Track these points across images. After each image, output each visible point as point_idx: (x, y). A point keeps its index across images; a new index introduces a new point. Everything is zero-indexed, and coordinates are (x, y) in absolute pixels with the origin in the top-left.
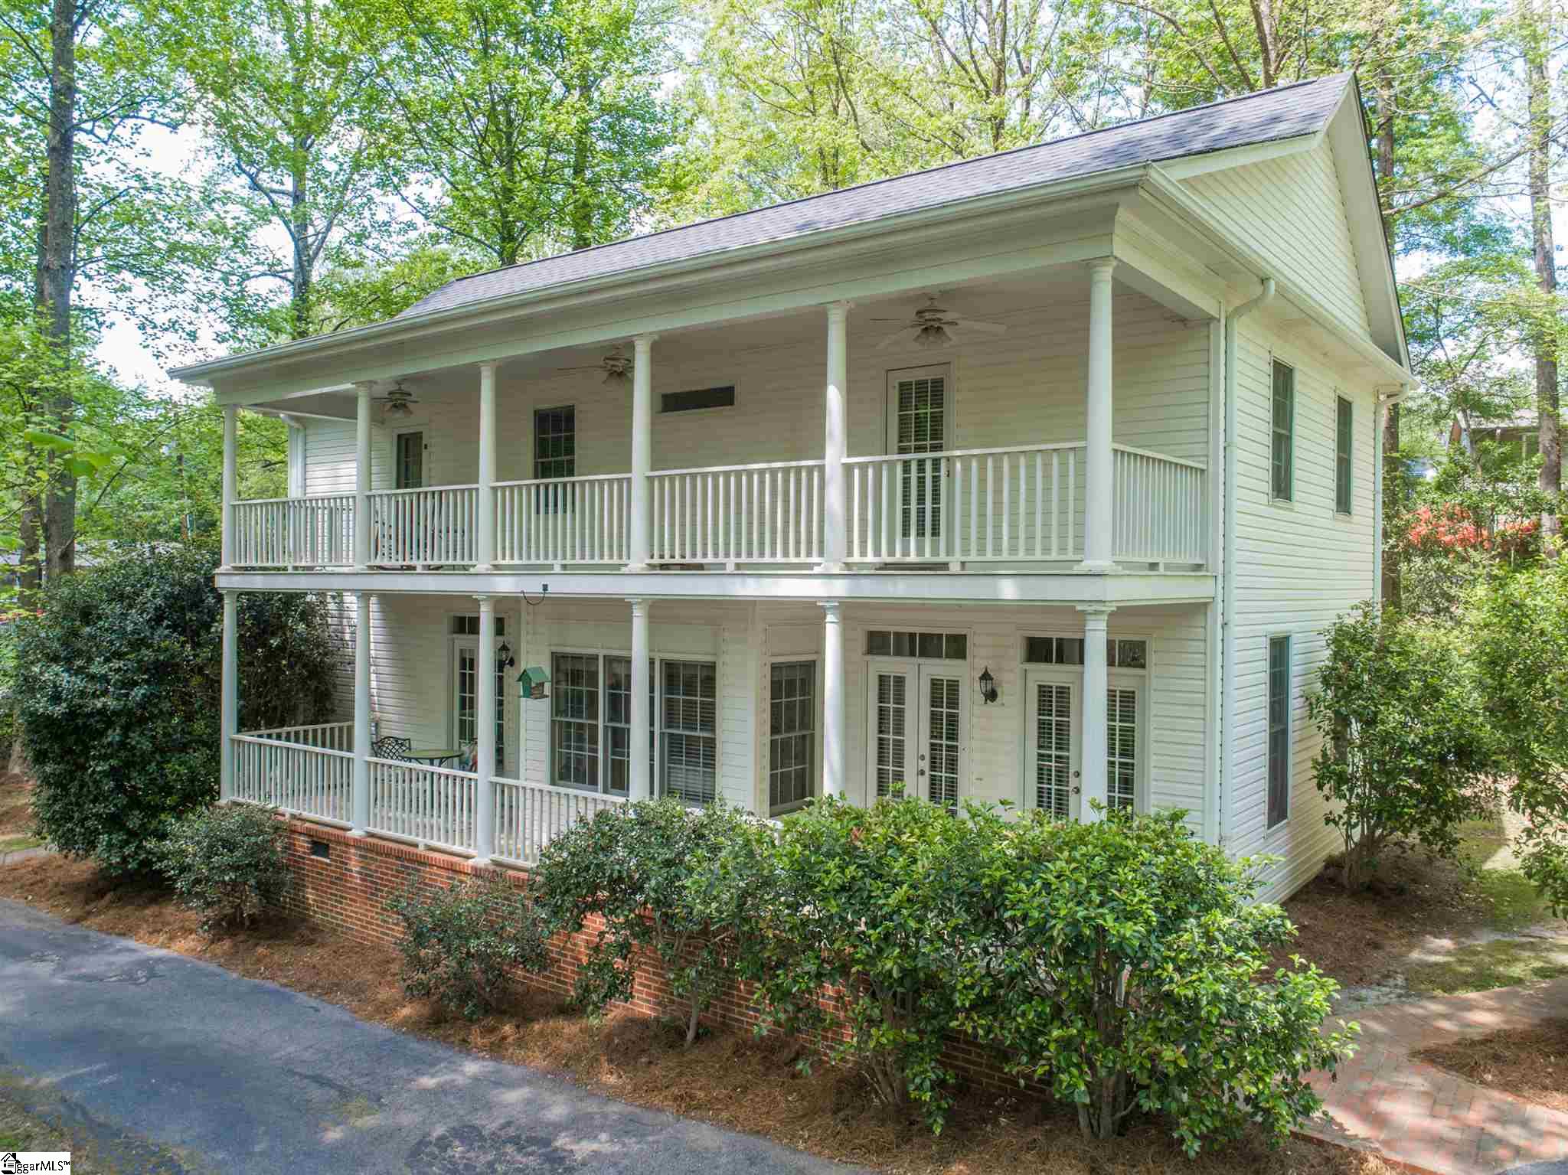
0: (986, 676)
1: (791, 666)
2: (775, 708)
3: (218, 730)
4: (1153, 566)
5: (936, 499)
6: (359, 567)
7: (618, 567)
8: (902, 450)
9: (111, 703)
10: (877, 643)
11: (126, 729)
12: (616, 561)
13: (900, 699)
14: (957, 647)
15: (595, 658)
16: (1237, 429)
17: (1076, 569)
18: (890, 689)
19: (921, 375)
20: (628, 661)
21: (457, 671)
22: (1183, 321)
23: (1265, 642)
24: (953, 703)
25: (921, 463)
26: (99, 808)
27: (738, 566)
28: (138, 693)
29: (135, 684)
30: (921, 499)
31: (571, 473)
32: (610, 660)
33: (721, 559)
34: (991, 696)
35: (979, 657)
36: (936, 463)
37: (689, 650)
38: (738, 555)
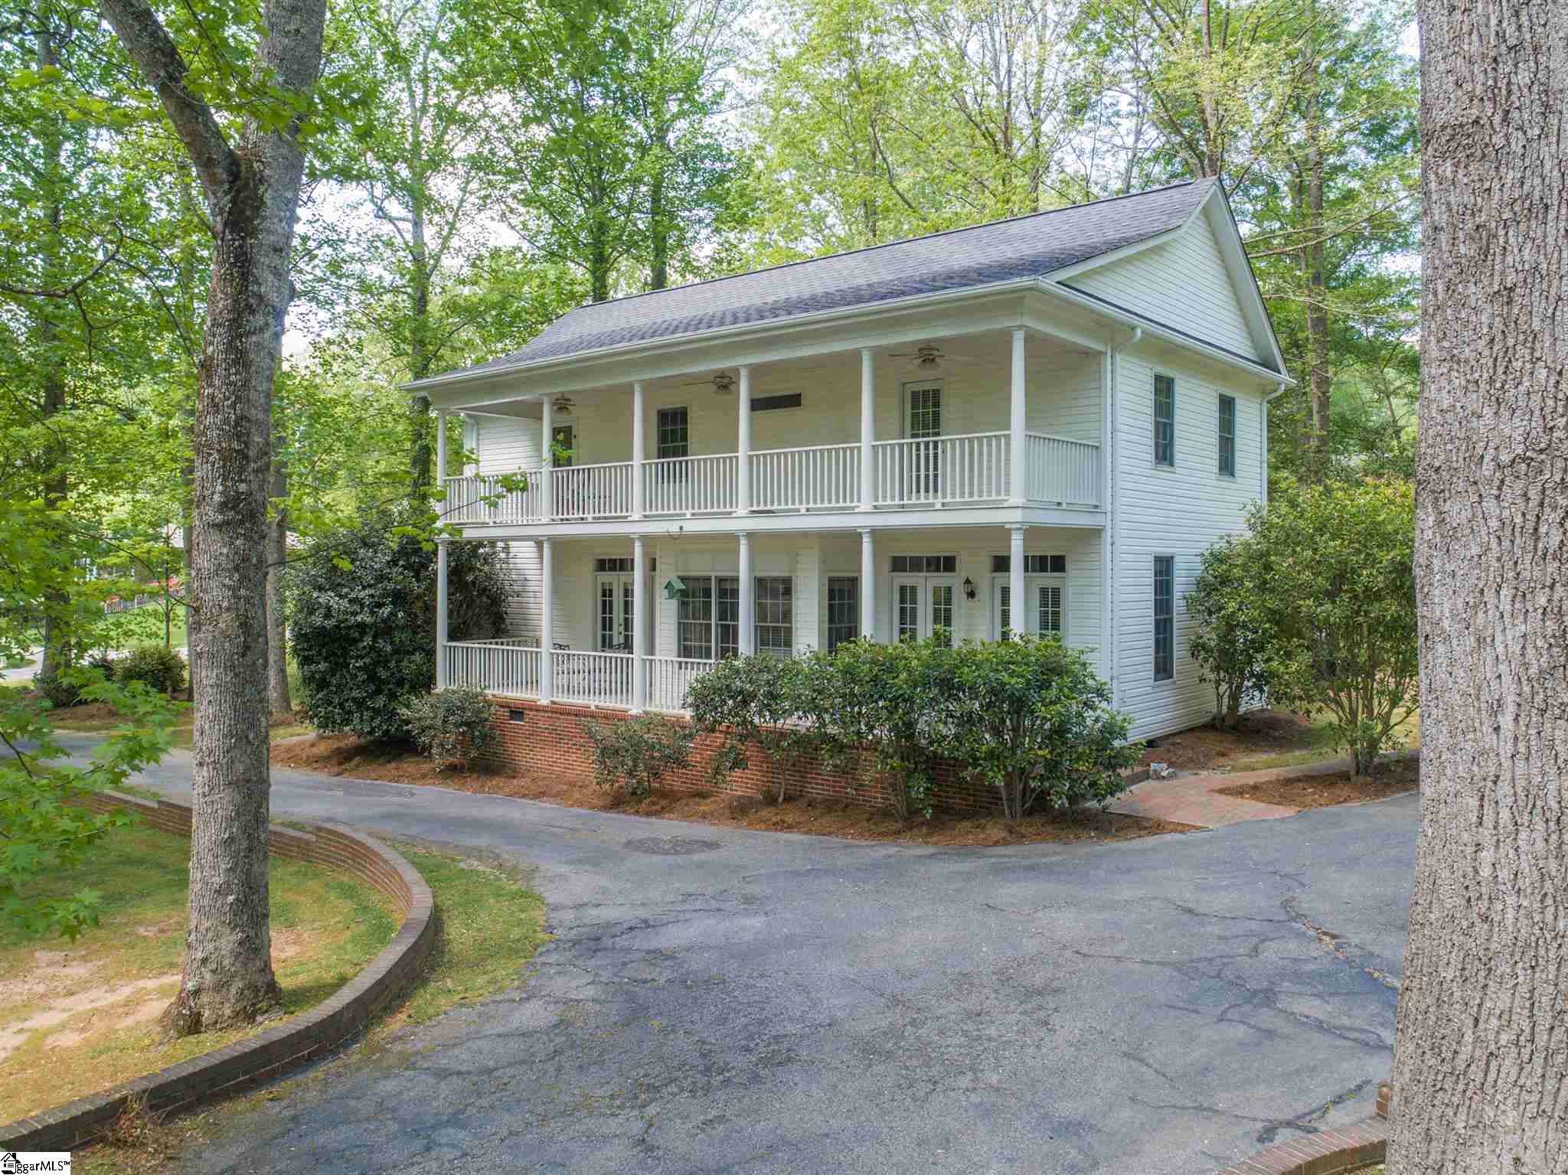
0: (968, 582)
1: (841, 580)
2: (831, 607)
3: (434, 640)
4: (1059, 504)
5: (936, 468)
6: (544, 520)
7: (730, 513)
8: (913, 436)
9: (369, 620)
10: (899, 564)
11: (375, 637)
12: (728, 509)
13: (914, 601)
14: (948, 564)
15: (708, 579)
16: (1120, 419)
17: (1005, 505)
18: (907, 595)
19: (927, 387)
20: (736, 580)
21: (600, 599)
22: (1086, 353)
23: (1151, 558)
24: (948, 601)
25: (927, 444)
26: (355, 694)
27: (808, 510)
28: (386, 611)
29: (384, 604)
30: (927, 469)
31: (685, 454)
32: (721, 580)
33: (797, 506)
34: (971, 595)
35: (963, 570)
36: (936, 443)
37: (775, 570)
38: (808, 502)
